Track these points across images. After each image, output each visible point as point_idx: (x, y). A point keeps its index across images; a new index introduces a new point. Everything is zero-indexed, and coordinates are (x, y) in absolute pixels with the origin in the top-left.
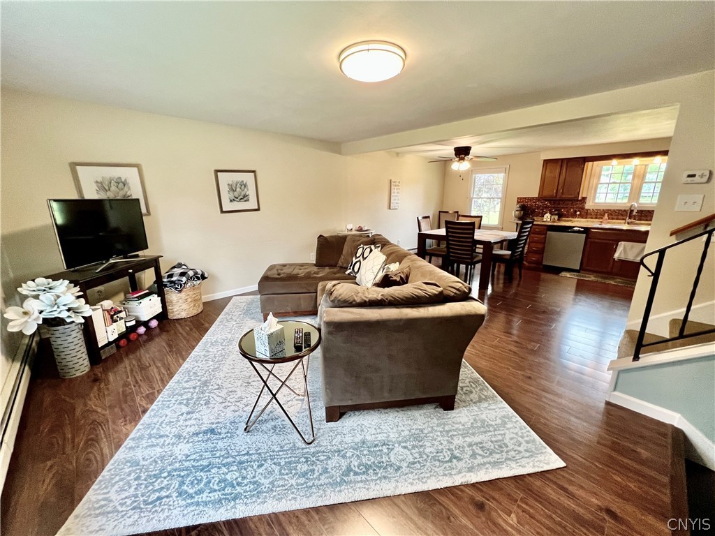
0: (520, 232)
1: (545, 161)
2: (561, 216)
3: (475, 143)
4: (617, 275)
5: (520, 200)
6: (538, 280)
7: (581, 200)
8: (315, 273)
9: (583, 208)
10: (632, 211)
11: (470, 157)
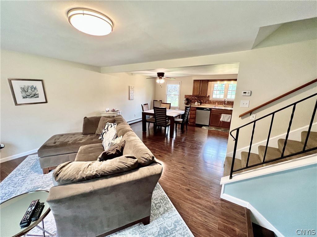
0: (186, 111)
1: (194, 80)
2: (201, 103)
3: (165, 71)
4: (222, 127)
5: (186, 96)
6: (194, 131)
7: (208, 97)
8: (79, 140)
9: (209, 100)
10: (225, 102)
11: (164, 77)
